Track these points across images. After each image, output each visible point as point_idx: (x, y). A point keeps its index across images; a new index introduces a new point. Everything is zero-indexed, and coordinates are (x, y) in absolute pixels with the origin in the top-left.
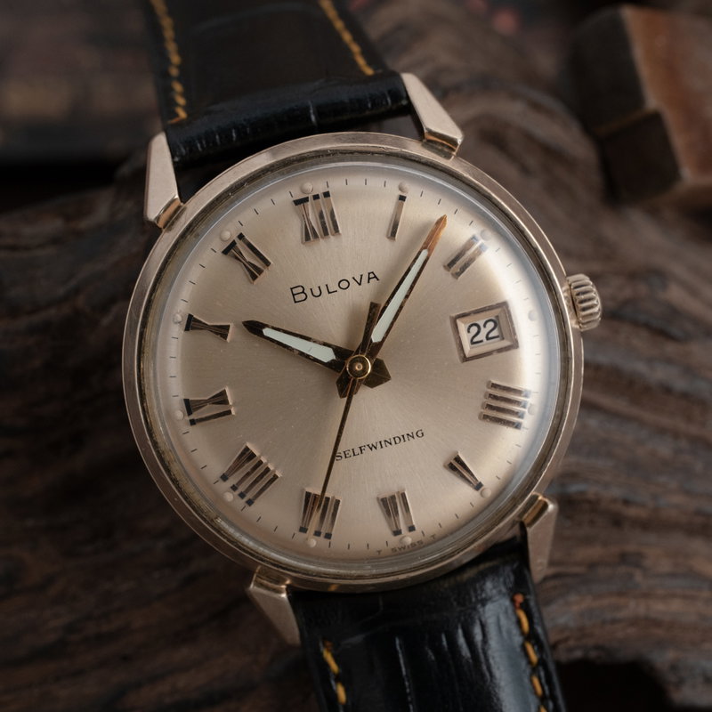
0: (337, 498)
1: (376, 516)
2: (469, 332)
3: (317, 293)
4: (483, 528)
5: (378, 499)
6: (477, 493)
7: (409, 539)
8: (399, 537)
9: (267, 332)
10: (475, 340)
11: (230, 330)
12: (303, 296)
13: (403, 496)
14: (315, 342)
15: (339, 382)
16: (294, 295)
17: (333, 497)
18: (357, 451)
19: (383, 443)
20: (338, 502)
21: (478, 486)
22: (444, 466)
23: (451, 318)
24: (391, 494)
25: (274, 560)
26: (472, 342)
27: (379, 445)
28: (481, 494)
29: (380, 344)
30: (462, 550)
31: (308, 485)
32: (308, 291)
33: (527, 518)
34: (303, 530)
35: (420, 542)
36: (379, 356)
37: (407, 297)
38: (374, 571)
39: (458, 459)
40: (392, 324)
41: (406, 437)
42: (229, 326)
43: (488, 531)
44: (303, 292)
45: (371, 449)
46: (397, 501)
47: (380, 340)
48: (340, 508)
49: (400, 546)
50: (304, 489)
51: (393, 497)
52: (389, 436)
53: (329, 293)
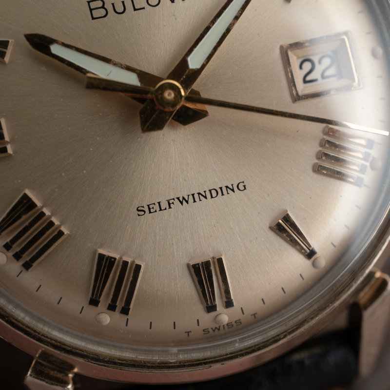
0: (137, 262)
1: (186, 286)
2: (301, 67)
3: (120, 9)
4: (315, 307)
5: (188, 265)
6: (307, 263)
7: (225, 316)
8: (213, 314)
9: (55, 49)
10: (308, 78)
11: (10, 47)
12: (103, 12)
13: (220, 261)
14: (115, 64)
15: (142, 113)
16: (91, 10)
17: (133, 262)
18: (164, 205)
19: (196, 196)
20: (138, 267)
21: (311, 254)
22: (271, 228)
23: (282, 47)
24: (204, 259)
25: (56, 341)
26: (305, 82)
27: (191, 199)
28: (314, 265)
29: (198, 72)
30: (290, 333)
31: (101, 246)
32: (109, 6)
33: (363, 297)
34: (94, 302)
35: (238, 322)
36: (195, 86)
37: (237, 18)
38: (181, 357)
39: (287, 219)
40: (215, 49)
41: (224, 189)
42: (8, 42)
43: (322, 309)
44: (103, 7)
45: (182, 203)
46: (212, 268)
47: (198, 67)
48: (141, 275)
49: (214, 326)
50: (96, 251)
51: (207, 264)
52: (204, 188)
53: (135, 9)
